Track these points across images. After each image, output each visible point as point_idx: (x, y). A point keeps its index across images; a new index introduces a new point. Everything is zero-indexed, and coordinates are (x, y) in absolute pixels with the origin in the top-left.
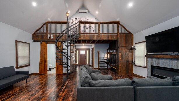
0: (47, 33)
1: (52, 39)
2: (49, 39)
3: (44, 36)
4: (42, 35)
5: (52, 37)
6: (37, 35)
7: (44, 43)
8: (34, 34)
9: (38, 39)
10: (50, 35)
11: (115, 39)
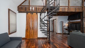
0: (29, 6)
1: (33, 10)
2: (31, 10)
3: (27, 8)
4: (25, 7)
5: (33, 9)
6: (21, 7)
7: (29, 14)
8: (18, 7)
9: (22, 11)
10: (32, 8)
11: (81, 11)
